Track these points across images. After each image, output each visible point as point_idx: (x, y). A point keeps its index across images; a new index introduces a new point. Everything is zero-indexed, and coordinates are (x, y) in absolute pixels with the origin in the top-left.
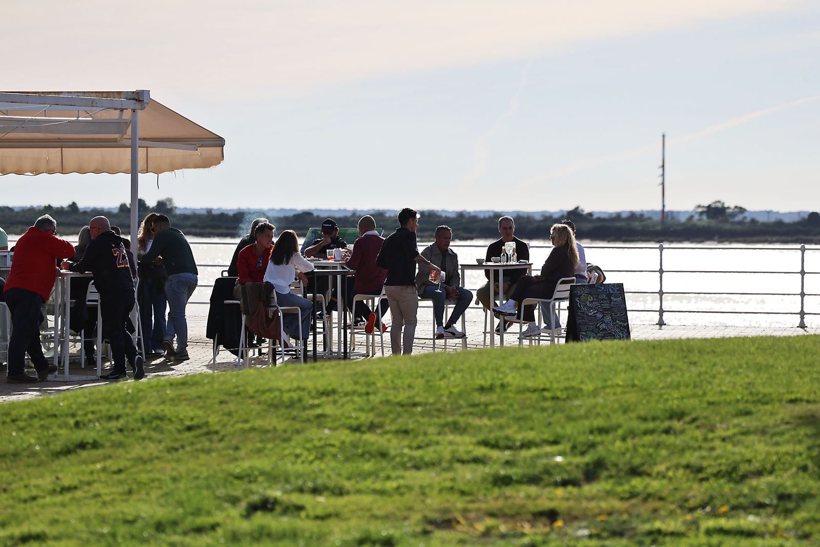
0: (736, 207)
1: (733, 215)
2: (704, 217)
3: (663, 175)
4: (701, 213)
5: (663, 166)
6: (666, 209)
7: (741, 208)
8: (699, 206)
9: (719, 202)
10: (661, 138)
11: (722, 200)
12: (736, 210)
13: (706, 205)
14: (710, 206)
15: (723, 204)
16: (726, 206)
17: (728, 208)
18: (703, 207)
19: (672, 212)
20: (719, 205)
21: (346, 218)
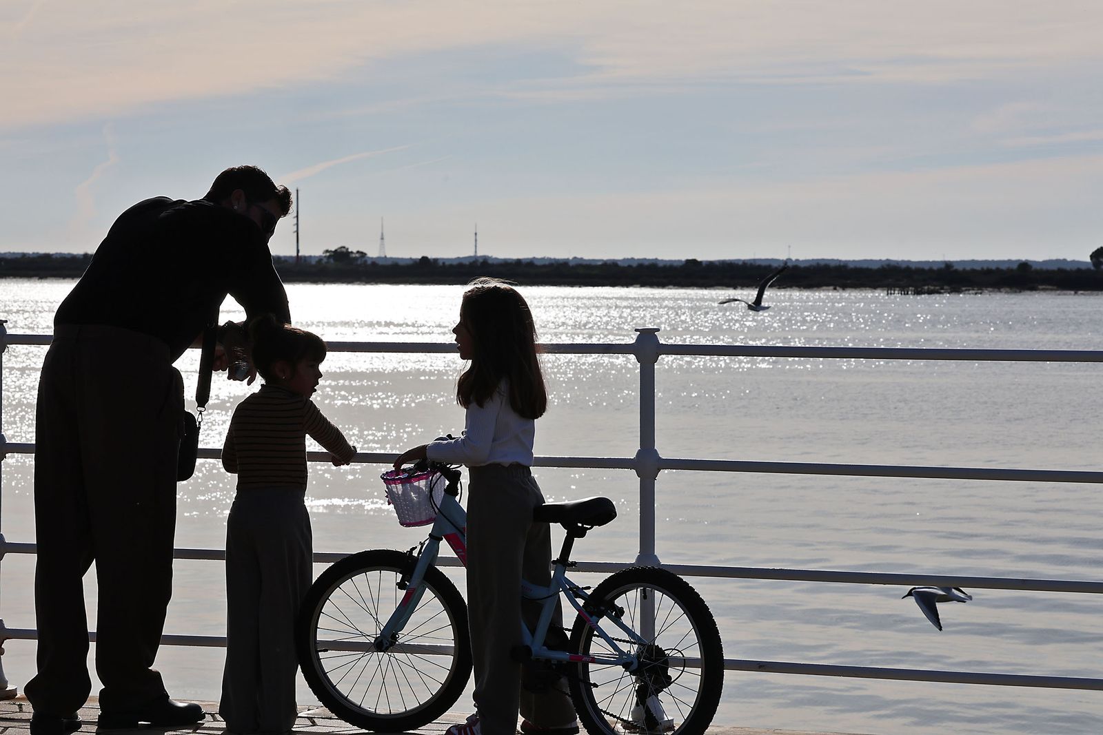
0: (358, 252)
1: (356, 259)
2: (332, 261)
3: (297, 224)
4: (329, 257)
5: (297, 216)
6: (300, 254)
7: (362, 253)
8: (327, 251)
9: (344, 247)
10: (296, 192)
11: (347, 247)
12: (357, 255)
13: (333, 250)
14: (336, 250)
15: (348, 249)
16: (350, 250)
17: (352, 252)
18: (331, 251)
19: (305, 257)
20: (344, 250)
21: (16, 258)
